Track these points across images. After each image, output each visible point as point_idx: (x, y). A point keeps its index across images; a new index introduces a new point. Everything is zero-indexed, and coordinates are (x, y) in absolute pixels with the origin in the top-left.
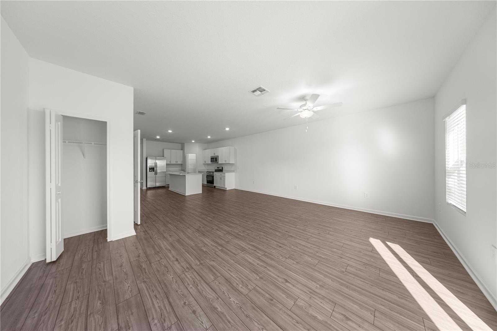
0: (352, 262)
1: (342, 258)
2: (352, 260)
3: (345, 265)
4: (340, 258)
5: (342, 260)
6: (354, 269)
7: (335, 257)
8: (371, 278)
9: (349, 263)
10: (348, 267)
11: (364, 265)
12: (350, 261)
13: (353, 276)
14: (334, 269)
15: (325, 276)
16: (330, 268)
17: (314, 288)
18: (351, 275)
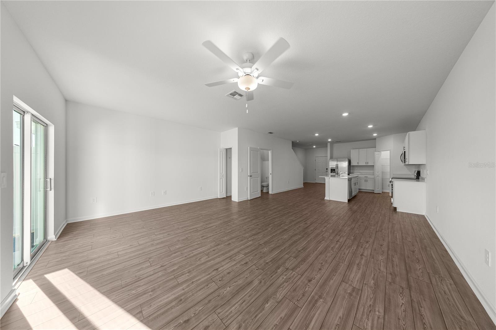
0: (151, 271)
1: (162, 266)
2: (152, 273)
3: (153, 264)
4: (163, 265)
5: (159, 265)
6: (144, 267)
7: (167, 263)
8: (127, 271)
9: (152, 269)
10: (150, 264)
11: (139, 278)
12: (153, 270)
13: (141, 262)
14: (156, 255)
15: (156, 249)
16: (160, 254)
17: (155, 241)
18: (143, 261)
